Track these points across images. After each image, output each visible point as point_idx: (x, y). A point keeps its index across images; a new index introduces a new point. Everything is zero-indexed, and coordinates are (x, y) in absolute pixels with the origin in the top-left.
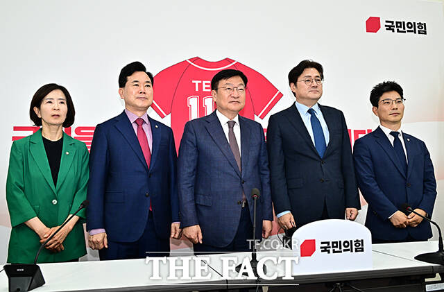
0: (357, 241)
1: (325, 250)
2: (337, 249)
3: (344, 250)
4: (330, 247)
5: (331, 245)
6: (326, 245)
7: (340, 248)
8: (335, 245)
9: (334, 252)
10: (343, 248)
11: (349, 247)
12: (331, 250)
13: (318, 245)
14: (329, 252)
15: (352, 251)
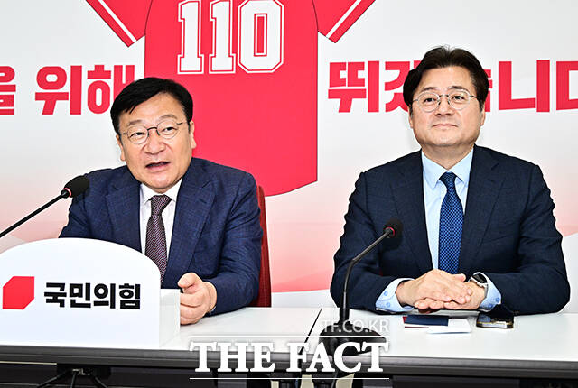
0: (126, 285)
1: (54, 298)
2: (79, 300)
3: (96, 304)
4: (65, 295)
5: (67, 290)
6: (57, 290)
7: (88, 298)
8: (76, 291)
9: (74, 304)
10: (93, 298)
11: (108, 299)
12: (68, 300)
13: (40, 289)
14: (62, 304)
15: (113, 306)
